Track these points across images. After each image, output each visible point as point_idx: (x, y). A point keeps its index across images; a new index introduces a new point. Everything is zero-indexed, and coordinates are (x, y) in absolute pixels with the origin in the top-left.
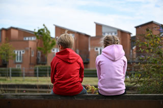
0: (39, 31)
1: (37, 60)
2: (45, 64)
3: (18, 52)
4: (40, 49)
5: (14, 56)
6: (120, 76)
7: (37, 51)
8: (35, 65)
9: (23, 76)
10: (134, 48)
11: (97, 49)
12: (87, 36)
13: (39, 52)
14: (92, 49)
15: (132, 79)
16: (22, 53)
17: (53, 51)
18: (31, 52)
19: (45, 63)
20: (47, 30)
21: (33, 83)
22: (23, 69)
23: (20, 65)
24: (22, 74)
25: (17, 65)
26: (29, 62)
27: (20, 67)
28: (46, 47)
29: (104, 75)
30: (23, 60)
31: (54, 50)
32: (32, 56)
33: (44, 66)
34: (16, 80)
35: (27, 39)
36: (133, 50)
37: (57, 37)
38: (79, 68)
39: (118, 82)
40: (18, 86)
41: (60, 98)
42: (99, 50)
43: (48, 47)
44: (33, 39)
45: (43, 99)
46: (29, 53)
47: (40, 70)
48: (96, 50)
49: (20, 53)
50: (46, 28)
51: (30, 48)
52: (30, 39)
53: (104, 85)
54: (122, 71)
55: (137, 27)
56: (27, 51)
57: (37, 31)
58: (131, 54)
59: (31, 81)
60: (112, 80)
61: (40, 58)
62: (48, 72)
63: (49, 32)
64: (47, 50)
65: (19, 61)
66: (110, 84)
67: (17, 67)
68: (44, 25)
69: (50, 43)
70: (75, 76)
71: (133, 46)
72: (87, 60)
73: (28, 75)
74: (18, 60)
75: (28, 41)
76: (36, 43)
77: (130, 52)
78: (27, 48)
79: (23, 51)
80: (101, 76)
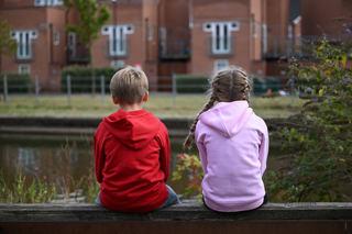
1: (69, 52)
2: (86, 63)
3: (21, 35)
5: (14, 46)
7: (67, 33)
8: (62, 66)
9: (34, 91)
10: (297, 21)
11: (209, 27)
13: (73, 35)
14: (198, 25)
16: (31, 36)
17: (104, 33)
18: (52, 32)
19: (86, 59)
22: (35, 80)
23: (29, 66)
25: (20, 67)
26: (49, 60)
27: (28, 70)
28: (87, 23)
30: (34, 54)
31: (106, 30)
32: (56, 43)
33: (83, 68)
35: (42, 2)
36: (294, 26)
38: (157, 149)
42: (213, 29)
43: (91, 25)
44: (56, 2)
46: (49, 38)
48: (206, 30)
49: (27, 35)
51: (51, 26)
52: (49, 2)
53: (216, 190)
56: (43, 32)
58: (290, 36)
61: (73, 48)
65: (24, 56)
67: (20, 71)
69: (96, 16)
71: (295, 18)
72: (187, 52)
74: (21, 53)
75: (46, 7)
76: (63, 13)
77: (287, 32)
78: (42, 25)
79: (34, 34)
80: (208, 169)
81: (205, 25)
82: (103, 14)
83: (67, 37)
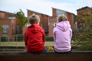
0: (17, 13)
1: (17, 31)
2: (21, 34)
3: (4, 27)
4: (18, 24)
5: (2, 29)
6: (68, 40)
7: (16, 26)
8: (15, 34)
9: (8, 41)
10: (76, 23)
11: (53, 24)
12: (47, 16)
13: (18, 26)
15: (75, 42)
16: (7, 27)
17: (26, 26)
18: (12, 26)
19: (21, 33)
20: (22, 12)
21: (14, 46)
22: (8, 37)
23: (6, 35)
24: (8, 40)
25: (4, 35)
26: (12, 33)
27: (6, 36)
28: (22, 23)
29: (58, 40)
30: (8, 31)
31: (27, 25)
32: (14, 29)
33: (20, 35)
34: (4, 44)
35: (10, 18)
36: (75, 24)
37: (29, 17)
38: (42, 35)
39: (67, 44)
40: (5, 47)
41: (31, 54)
42: (54, 25)
43: (23, 23)
44: (14, 18)
45: (20, 55)
46: (12, 27)
47: (18, 37)
48: (53, 25)
49: (6, 27)
50: (21, 11)
51: (12, 24)
52: (12, 18)
53: (58, 46)
54: (69, 37)
55: (78, 10)
56: (10, 26)
57: (16, 13)
58: (74, 27)
59: (13, 44)
60: (63, 43)
61: (18, 30)
62: (23, 39)
63: (24, 14)
64: (22, 25)
65: (5, 32)
66: (62, 45)
68: (20, 10)
69: (24, 21)
70: (40, 40)
71: (75, 22)
72: (47, 31)
73: (11, 40)
74: (4, 31)
75: (11, 19)
76: (15, 21)
77: (74, 26)
78: (10, 24)
79: (8, 26)
80: (56, 41)
81: (52, 24)
82: (26, 21)
83: (16, 27)
